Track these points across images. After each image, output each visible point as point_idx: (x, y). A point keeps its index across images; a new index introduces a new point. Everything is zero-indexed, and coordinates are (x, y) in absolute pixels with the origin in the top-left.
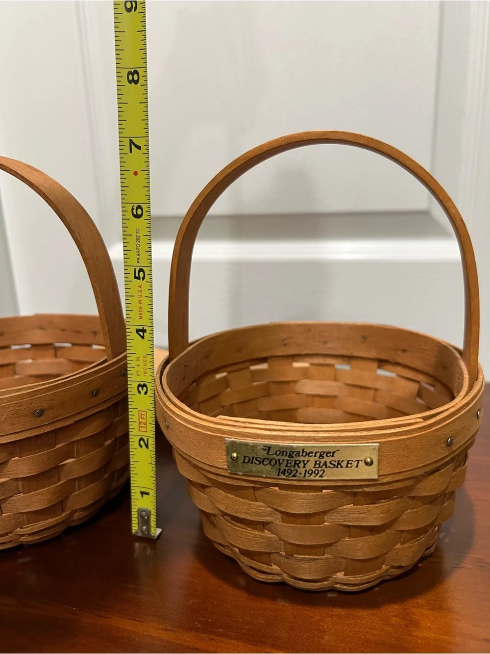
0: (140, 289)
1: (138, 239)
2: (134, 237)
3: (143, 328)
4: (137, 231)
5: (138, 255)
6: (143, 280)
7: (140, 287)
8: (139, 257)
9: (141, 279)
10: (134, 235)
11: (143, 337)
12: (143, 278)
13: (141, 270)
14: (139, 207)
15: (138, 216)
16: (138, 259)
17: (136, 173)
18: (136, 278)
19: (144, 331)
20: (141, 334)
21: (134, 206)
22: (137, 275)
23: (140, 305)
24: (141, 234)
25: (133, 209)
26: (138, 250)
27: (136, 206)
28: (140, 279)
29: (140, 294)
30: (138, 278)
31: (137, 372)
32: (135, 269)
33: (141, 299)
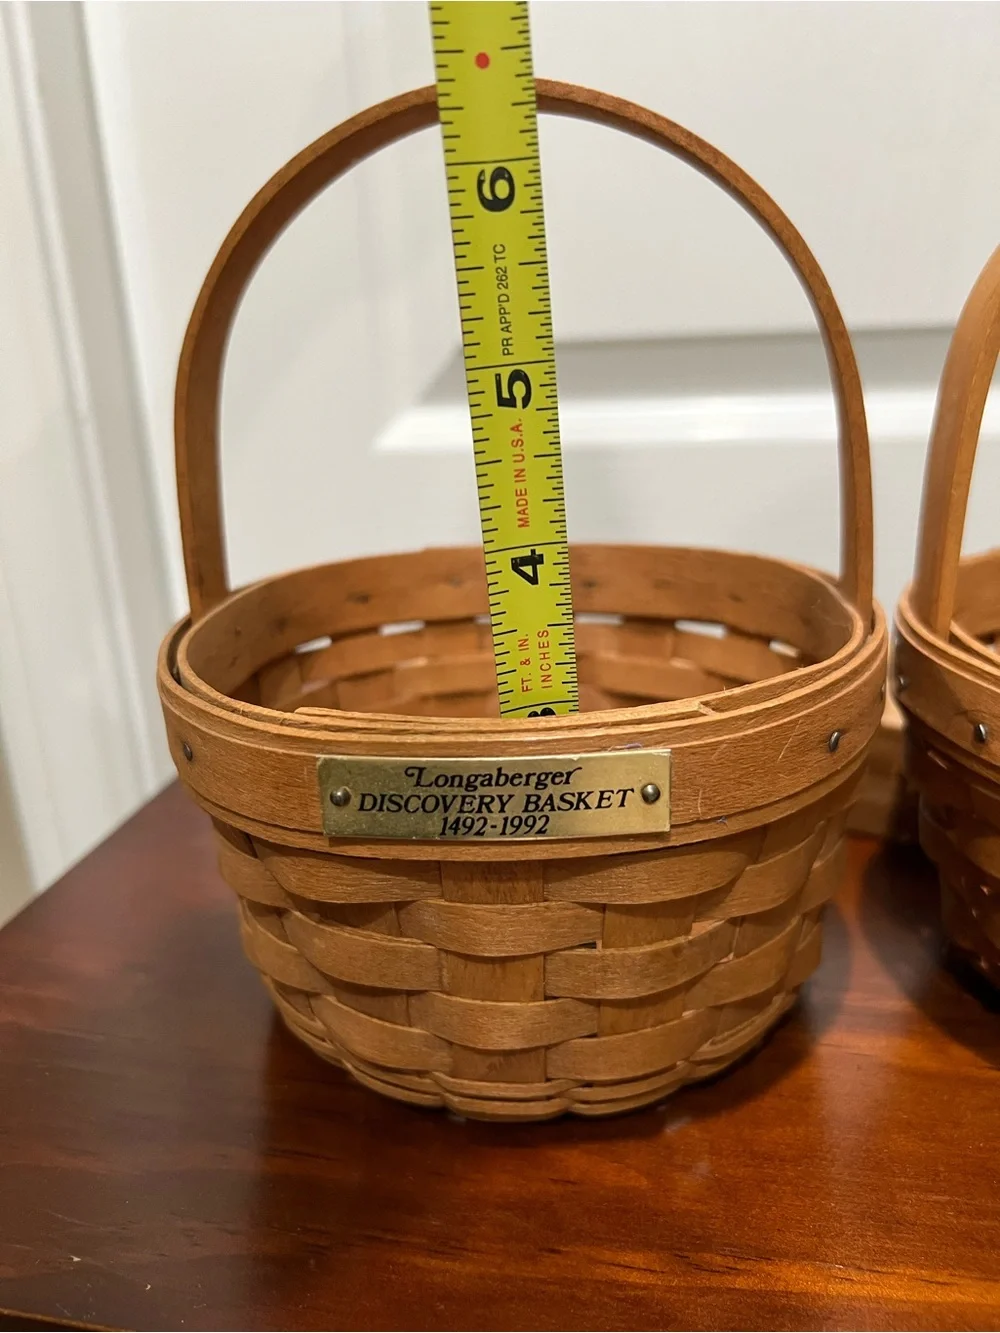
0: (516, 436)
1: (502, 278)
2: (490, 274)
3: (533, 552)
4: (498, 253)
5: (506, 329)
6: (525, 405)
7: (516, 428)
8: (507, 335)
9: (519, 403)
10: (490, 266)
11: (533, 580)
12: (526, 401)
13: (518, 376)
14: (501, 174)
15: (496, 205)
16: (506, 343)
17: (483, 61)
18: (502, 402)
19: (535, 560)
20: (528, 570)
21: (482, 173)
22: (506, 394)
23: (521, 486)
24: (510, 262)
25: (480, 183)
26: (503, 312)
27: (489, 169)
28: (514, 406)
29: (517, 450)
30: (510, 402)
31: (523, 682)
32: (498, 376)
33: (520, 466)
